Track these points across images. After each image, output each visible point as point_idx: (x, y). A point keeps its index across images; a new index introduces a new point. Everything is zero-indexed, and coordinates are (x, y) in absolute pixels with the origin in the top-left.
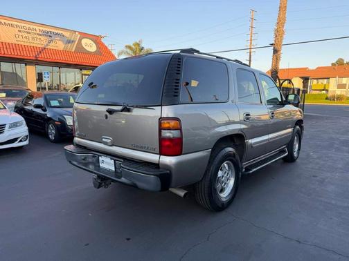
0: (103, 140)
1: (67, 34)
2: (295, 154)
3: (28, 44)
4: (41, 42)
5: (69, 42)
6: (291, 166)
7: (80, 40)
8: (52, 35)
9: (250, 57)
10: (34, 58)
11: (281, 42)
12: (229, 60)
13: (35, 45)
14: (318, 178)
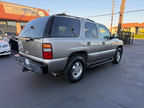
0: (26, 52)
1: (32, 9)
2: (118, 60)
3: (17, 14)
4: (22, 13)
5: (33, 13)
6: (116, 65)
7: (38, 12)
8: (26, 10)
9: (112, 18)
10: (19, 20)
11: (123, 11)
12: (83, 19)
13: (19, 14)
14: (124, 71)
